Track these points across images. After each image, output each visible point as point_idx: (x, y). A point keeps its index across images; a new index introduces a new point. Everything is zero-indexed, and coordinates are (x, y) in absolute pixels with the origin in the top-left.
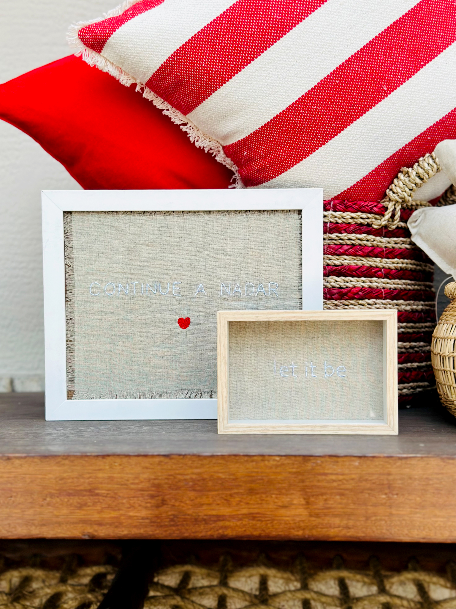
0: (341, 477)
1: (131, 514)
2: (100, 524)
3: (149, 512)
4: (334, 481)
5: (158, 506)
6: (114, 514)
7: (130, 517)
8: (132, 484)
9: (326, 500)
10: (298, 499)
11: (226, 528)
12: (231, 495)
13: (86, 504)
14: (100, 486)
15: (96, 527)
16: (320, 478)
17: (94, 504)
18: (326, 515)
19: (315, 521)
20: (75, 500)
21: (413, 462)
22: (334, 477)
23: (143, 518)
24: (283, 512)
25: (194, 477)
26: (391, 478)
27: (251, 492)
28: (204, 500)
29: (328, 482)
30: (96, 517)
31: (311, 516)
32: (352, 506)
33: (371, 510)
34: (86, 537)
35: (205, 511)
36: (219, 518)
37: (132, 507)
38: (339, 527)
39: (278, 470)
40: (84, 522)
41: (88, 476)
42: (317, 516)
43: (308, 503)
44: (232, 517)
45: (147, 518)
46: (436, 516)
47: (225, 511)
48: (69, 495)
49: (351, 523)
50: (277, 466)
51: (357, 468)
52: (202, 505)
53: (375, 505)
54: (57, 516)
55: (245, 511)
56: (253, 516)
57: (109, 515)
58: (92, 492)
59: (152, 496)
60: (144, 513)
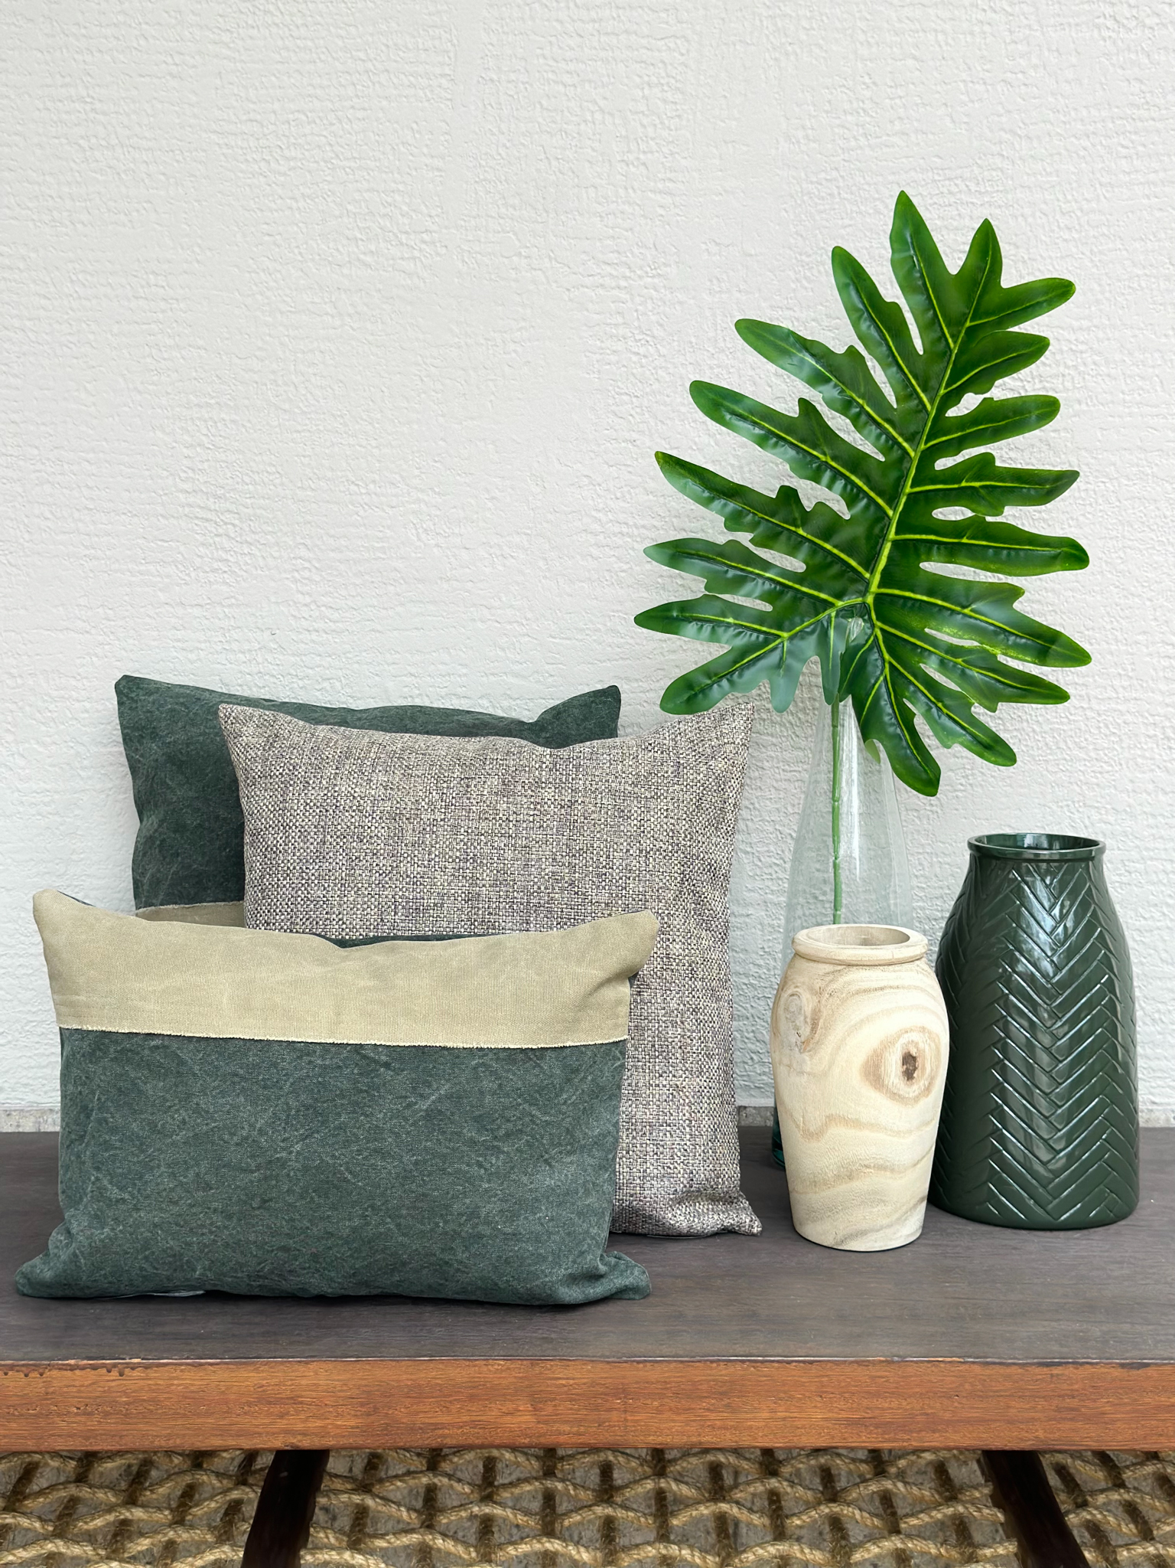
0: (571, 1382)
1: (339, 1423)
2: (304, 1434)
3: (359, 1421)
4: (564, 1386)
5: (369, 1415)
6: (319, 1423)
7: (338, 1427)
8: (340, 1391)
9: (555, 1406)
10: (524, 1406)
11: (444, 1436)
12: (451, 1402)
13: (288, 1413)
14: (303, 1393)
15: (299, 1437)
16: (549, 1382)
17: (298, 1413)
18: (555, 1422)
19: (543, 1428)
20: (276, 1409)
22: (564, 1382)
23: (352, 1428)
24: (508, 1418)
25: (409, 1383)
26: (626, 1381)
27: (472, 1398)
29: (557, 1386)
30: (300, 1426)
31: (539, 1422)
33: (604, 1415)
34: (289, 1448)
35: (422, 1419)
36: (436, 1426)
37: (338, 1415)
39: (504, 1375)
40: (287, 1432)
41: (290, 1383)
42: (546, 1422)
43: (535, 1410)
44: (452, 1425)
45: (357, 1427)
46: (673, 1421)
47: (445, 1419)
48: (270, 1403)
49: (582, 1429)
50: (502, 1371)
51: (589, 1371)
52: (417, 1413)
53: (609, 1410)
54: (257, 1426)
55: (466, 1419)
56: (473, 1424)
57: (315, 1424)
58: (294, 1400)
59: (362, 1405)
60: (353, 1423)
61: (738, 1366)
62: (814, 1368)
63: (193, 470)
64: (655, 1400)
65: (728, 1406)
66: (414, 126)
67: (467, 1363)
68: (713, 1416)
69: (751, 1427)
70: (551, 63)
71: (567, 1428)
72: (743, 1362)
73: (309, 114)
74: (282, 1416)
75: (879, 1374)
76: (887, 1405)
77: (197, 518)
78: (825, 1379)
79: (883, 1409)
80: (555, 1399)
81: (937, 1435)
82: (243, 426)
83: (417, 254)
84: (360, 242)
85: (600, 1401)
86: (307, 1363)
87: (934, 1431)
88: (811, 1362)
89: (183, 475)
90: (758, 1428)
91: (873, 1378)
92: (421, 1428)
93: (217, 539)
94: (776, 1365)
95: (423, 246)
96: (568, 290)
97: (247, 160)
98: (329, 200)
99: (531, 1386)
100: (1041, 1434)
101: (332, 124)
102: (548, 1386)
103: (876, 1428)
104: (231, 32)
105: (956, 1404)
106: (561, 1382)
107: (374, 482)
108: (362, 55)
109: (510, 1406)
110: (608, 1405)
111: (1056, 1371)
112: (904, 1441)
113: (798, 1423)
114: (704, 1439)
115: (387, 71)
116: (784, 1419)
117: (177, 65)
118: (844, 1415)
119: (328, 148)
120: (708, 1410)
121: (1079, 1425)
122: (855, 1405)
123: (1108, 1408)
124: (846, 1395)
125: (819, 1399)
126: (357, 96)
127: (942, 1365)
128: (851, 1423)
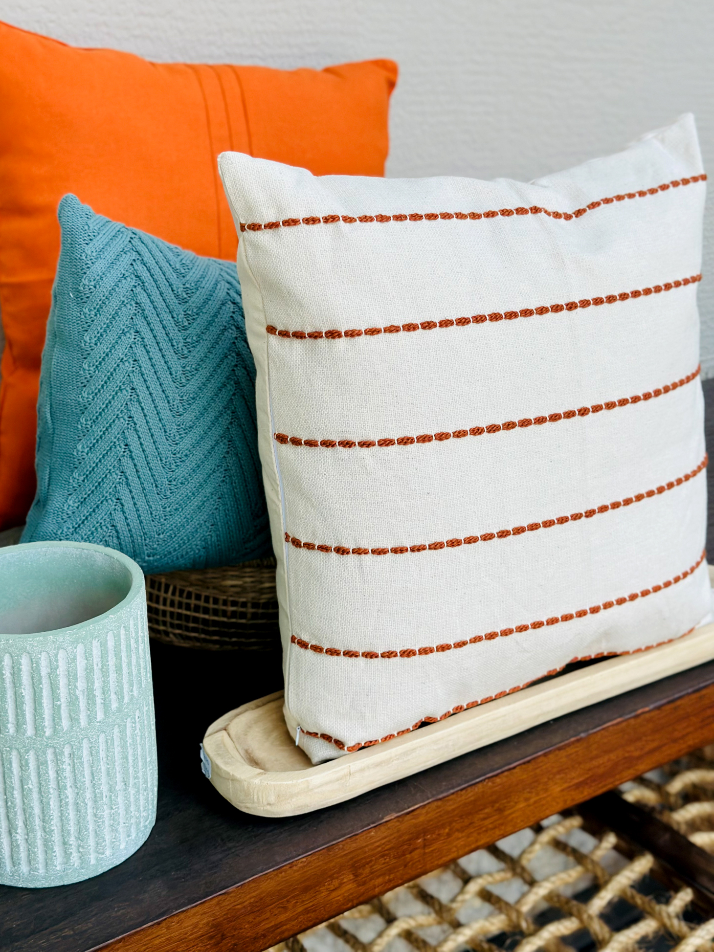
5: (218, 944)
9: (371, 867)
10: (347, 877)
12: (287, 901)
18: (371, 880)
19: (362, 889)
24: (334, 894)
27: (306, 890)
28: (263, 917)
31: (359, 886)
32: (394, 861)
33: (409, 857)
35: (263, 927)
36: (276, 927)
43: (356, 876)
44: (290, 920)
47: (282, 918)
52: (260, 923)
53: (412, 852)
55: (300, 909)
59: (210, 939)
64: (445, 828)
65: (498, 809)
80: (371, 861)
85: (406, 847)
110: (412, 848)
120: (484, 819)
122: (581, 771)
125: (558, 777)
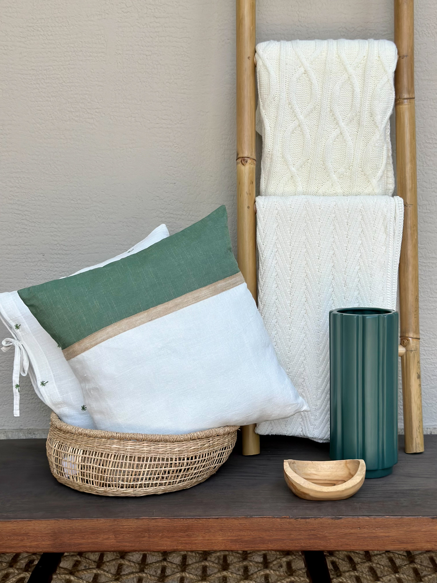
0: (129, 527)
1: (43, 543)
3: (51, 542)
4: (126, 528)
6: (36, 543)
7: (43, 544)
8: (43, 531)
9: (123, 536)
12: (84, 535)
13: (24, 539)
14: (30, 532)
17: (28, 539)
19: (119, 544)
20: (20, 538)
21: (158, 520)
23: (48, 544)
24: (105, 541)
25: (69, 528)
26: (149, 526)
27: (93, 533)
28: (73, 537)
29: (124, 528)
30: (28, 544)
31: (117, 542)
33: (141, 539)
36: (79, 544)
37: (44, 541)
38: (129, 546)
39: (104, 524)
41: (25, 528)
42: (119, 542)
43: (116, 537)
45: (50, 545)
46: (166, 541)
48: (17, 536)
49: (133, 545)
51: (135, 523)
55: (90, 541)
56: (93, 543)
57: (34, 544)
58: (26, 534)
59: (51, 536)
60: (48, 543)
61: (191, 520)
62: (219, 520)
63: (13, 196)
64: (160, 533)
65: (187, 535)
66: (92, 70)
67: (91, 520)
68: (182, 539)
69: (195, 543)
70: (142, 47)
71: (128, 544)
72: (193, 518)
73: (54, 67)
74: (22, 540)
75: (242, 522)
76: (246, 534)
77: (15, 213)
78: (223, 525)
79: (244, 536)
80: (123, 534)
81: (264, 545)
82: (31, 179)
83: (94, 116)
84: (73, 113)
85: (140, 534)
86: (31, 521)
87: (263, 544)
88: (218, 518)
89: (10, 198)
90: (198, 543)
91: (240, 524)
92: (74, 545)
93: (22, 221)
94: (205, 519)
95: (96, 114)
96: (149, 129)
97: (31, 84)
98: (61, 97)
99: (114, 529)
100: (302, 544)
101: (62, 70)
102: (120, 528)
103: (242, 543)
104: (25, 38)
105: (271, 534)
106: (126, 527)
107: (79, 199)
108: (72, 45)
109: (106, 536)
110: (143, 535)
111: (308, 520)
112: (252, 547)
113: (213, 541)
114: (178, 548)
115: (82, 51)
116: (208, 540)
117: (5, 50)
118: (230, 538)
119: (61, 79)
120: (180, 537)
121: (317, 541)
122: (234, 534)
123: (327, 535)
124: (231, 531)
125: (221, 532)
126: (71, 60)
127: (265, 518)
128: (232, 541)
